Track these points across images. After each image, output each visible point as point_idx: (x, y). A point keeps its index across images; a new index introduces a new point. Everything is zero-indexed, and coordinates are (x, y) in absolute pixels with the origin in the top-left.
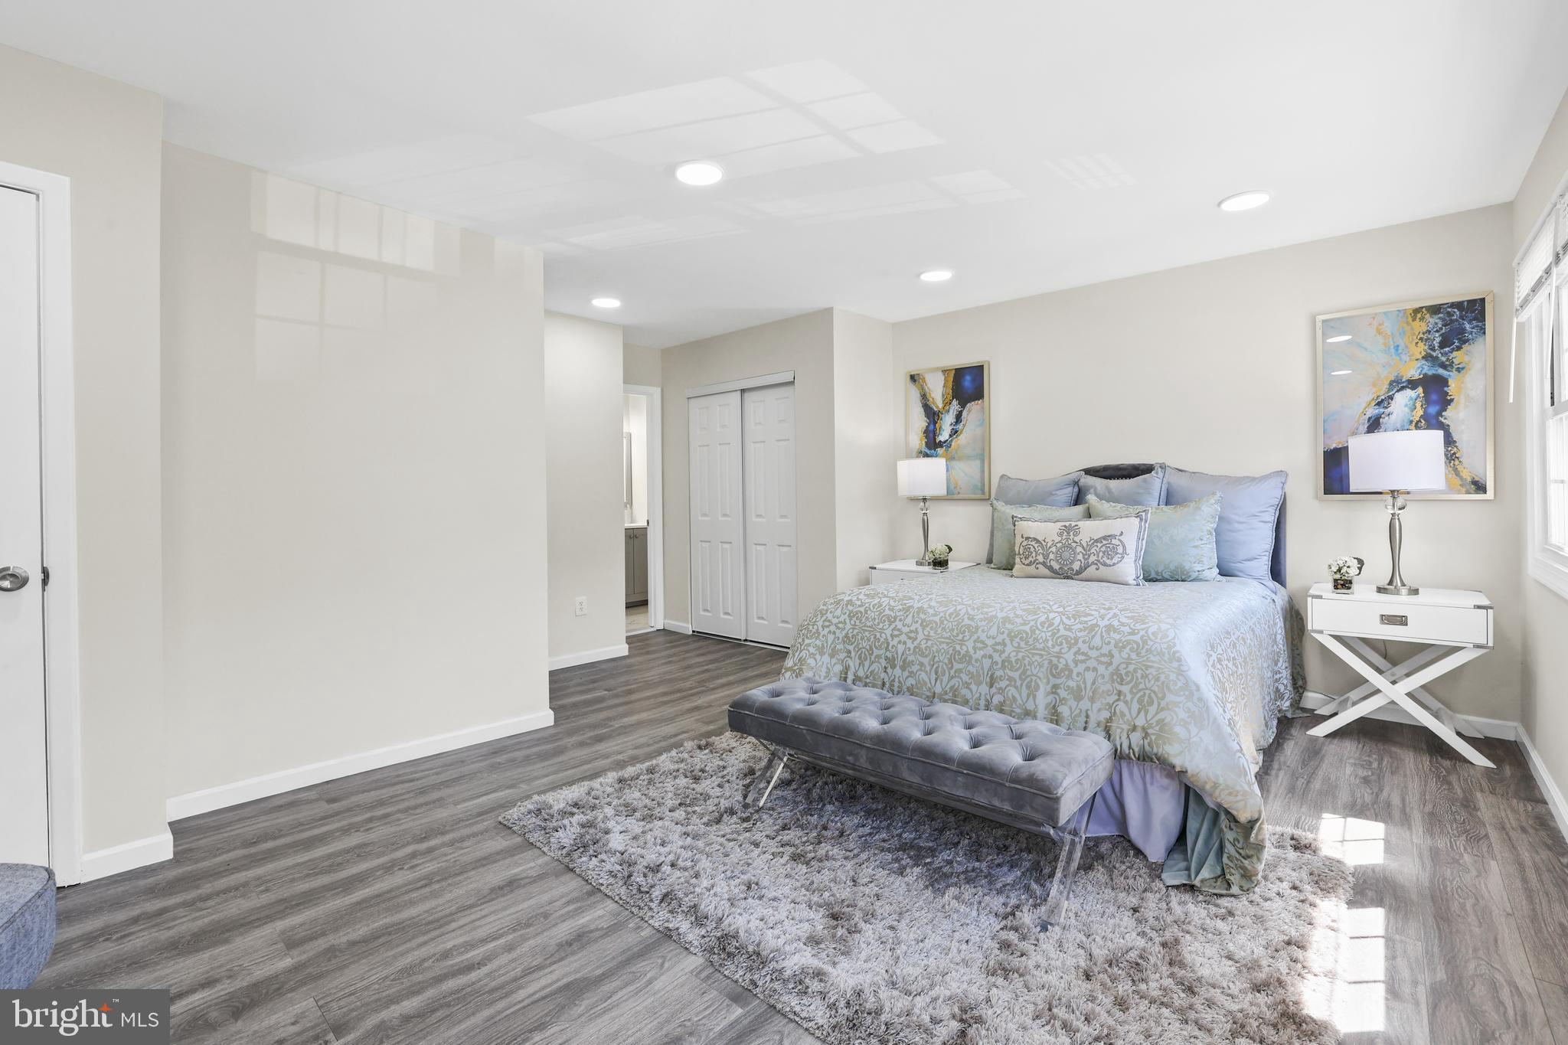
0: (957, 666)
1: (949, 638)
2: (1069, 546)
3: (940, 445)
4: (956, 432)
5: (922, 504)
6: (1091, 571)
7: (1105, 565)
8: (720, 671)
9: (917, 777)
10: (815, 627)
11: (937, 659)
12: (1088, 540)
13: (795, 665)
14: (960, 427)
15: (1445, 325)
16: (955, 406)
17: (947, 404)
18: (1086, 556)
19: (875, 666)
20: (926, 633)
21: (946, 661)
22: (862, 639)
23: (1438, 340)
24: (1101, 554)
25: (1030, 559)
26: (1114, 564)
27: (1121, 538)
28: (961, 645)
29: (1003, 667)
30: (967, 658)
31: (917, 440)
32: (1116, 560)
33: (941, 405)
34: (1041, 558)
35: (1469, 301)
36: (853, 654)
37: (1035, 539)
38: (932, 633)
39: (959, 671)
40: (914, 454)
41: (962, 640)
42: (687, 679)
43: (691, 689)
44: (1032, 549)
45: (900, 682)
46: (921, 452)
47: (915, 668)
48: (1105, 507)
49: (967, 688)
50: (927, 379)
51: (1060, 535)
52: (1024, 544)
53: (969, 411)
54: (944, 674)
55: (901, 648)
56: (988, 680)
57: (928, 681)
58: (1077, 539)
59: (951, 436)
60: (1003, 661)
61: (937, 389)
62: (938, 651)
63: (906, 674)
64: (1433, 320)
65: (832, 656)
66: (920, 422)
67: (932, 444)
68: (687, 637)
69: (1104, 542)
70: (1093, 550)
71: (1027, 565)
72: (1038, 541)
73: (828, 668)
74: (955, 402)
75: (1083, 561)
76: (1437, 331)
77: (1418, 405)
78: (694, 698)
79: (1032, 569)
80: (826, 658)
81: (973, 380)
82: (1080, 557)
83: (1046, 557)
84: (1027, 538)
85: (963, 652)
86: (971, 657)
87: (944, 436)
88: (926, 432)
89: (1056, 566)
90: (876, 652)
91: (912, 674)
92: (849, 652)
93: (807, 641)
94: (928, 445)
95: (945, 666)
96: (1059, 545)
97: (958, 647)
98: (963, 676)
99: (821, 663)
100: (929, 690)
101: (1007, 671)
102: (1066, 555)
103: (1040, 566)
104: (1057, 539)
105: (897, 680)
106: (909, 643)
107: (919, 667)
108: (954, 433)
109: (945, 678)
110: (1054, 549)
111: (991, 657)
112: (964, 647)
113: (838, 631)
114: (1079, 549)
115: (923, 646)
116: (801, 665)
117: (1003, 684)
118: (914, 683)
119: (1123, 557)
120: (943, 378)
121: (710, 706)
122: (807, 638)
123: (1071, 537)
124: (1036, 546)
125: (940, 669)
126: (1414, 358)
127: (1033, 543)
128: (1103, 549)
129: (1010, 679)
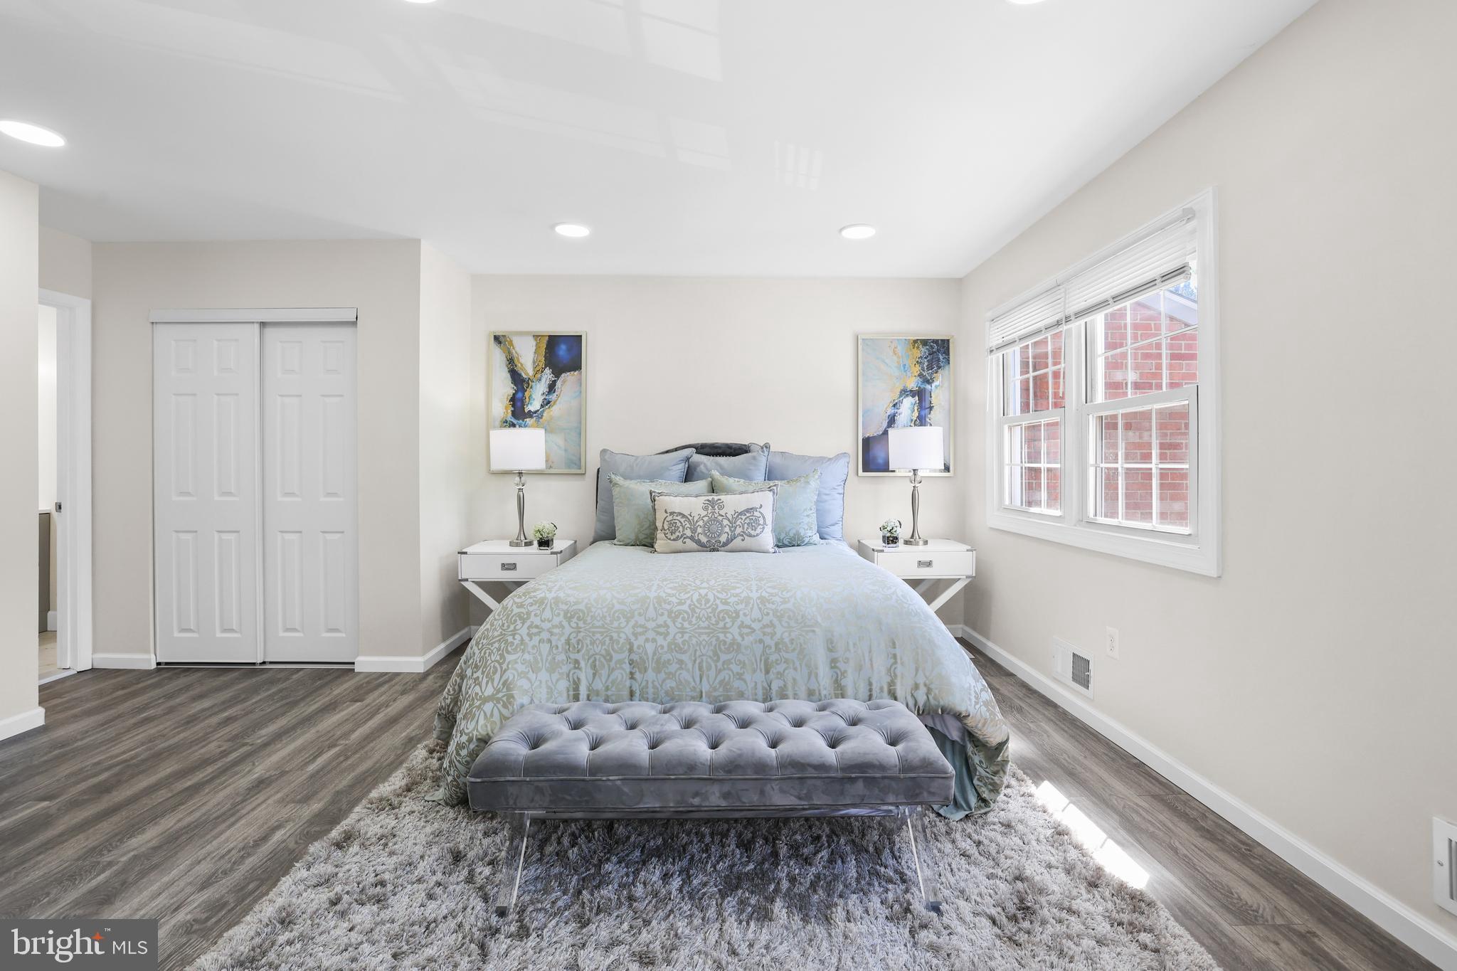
0: (724, 657)
1: (708, 628)
2: (716, 520)
3: (530, 414)
4: (549, 402)
5: (518, 479)
6: (737, 542)
7: (750, 536)
8: (253, 717)
9: (792, 798)
10: (517, 637)
11: (698, 653)
12: (733, 513)
13: (499, 691)
14: (553, 397)
15: (930, 354)
16: (548, 375)
17: (539, 371)
18: (733, 528)
19: (617, 674)
20: (680, 626)
21: (711, 653)
22: (593, 643)
23: (926, 364)
24: (746, 526)
25: (677, 534)
26: (757, 535)
27: (761, 510)
28: (725, 633)
29: (778, 650)
30: (734, 647)
31: (501, 408)
32: (759, 530)
33: (531, 372)
34: (688, 533)
35: (942, 340)
36: (583, 664)
37: (680, 514)
38: (686, 625)
39: (728, 662)
40: (498, 423)
41: (725, 627)
42: (204, 739)
43: (225, 754)
44: (679, 524)
45: (654, 687)
46: (506, 422)
47: (673, 667)
48: (731, 482)
49: (741, 679)
50: (515, 342)
51: (706, 509)
52: (669, 518)
53: (564, 382)
54: (709, 668)
55: (650, 648)
56: (763, 666)
57: (691, 680)
58: (722, 512)
59: (542, 406)
60: (777, 644)
61: (528, 357)
62: (699, 644)
63: (663, 675)
64: (924, 350)
65: (551, 671)
66: (505, 388)
67: (518, 412)
68: (148, 673)
69: (748, 515)
70: (738, 523)
71: (674, 540)
72: (684, 516)
73: (548, 687)
74: (548, 371)
75: (730, 534)
76: (926, 358)
77: (916, 408)
78: (246, 767)
79: (679, 544)
80: (544, 675)
81: (569, 350)
82: (727, 529)
83: (694, 531)
84: (672, 513)
85: (728, 641)
86: (739, 645)
87: (534, 405)
88: (513, 400)
89: (704, 539)
90: (616, 657)
91: (670, 675)
92: (577, 662)
93: (509, 658)
94: (514, 414)
95: (709, 660)
96: (706, 519)
97: (722, 636)
98: (733, 666)
99: (538, 683)
100: (694, 689)
101: (783, 654)
102: (714, 528)
103: (687, 540)
104: (704, 513)
105: (650, 685)
106: (660, 640)
107: (678, 666)
108: (546, 403)
109: (712, 673)
110: (701, 523)
111: (761, 641)
112: (728, 635)
113: (554, 639)
114: (725, 522)
115: (680, 641)
116: (509, 689)
117: (780, 668)
118: (674, 684)
119: (764, 528)
120: (534, 343)
121: (283, 773)
122: (508, 652)
123: (717, 511)
124: (682, 520)
125: (704, 664)
126: (913, 375)
127: (679, 518)
128: (747, 521)
129: (786, 661)
